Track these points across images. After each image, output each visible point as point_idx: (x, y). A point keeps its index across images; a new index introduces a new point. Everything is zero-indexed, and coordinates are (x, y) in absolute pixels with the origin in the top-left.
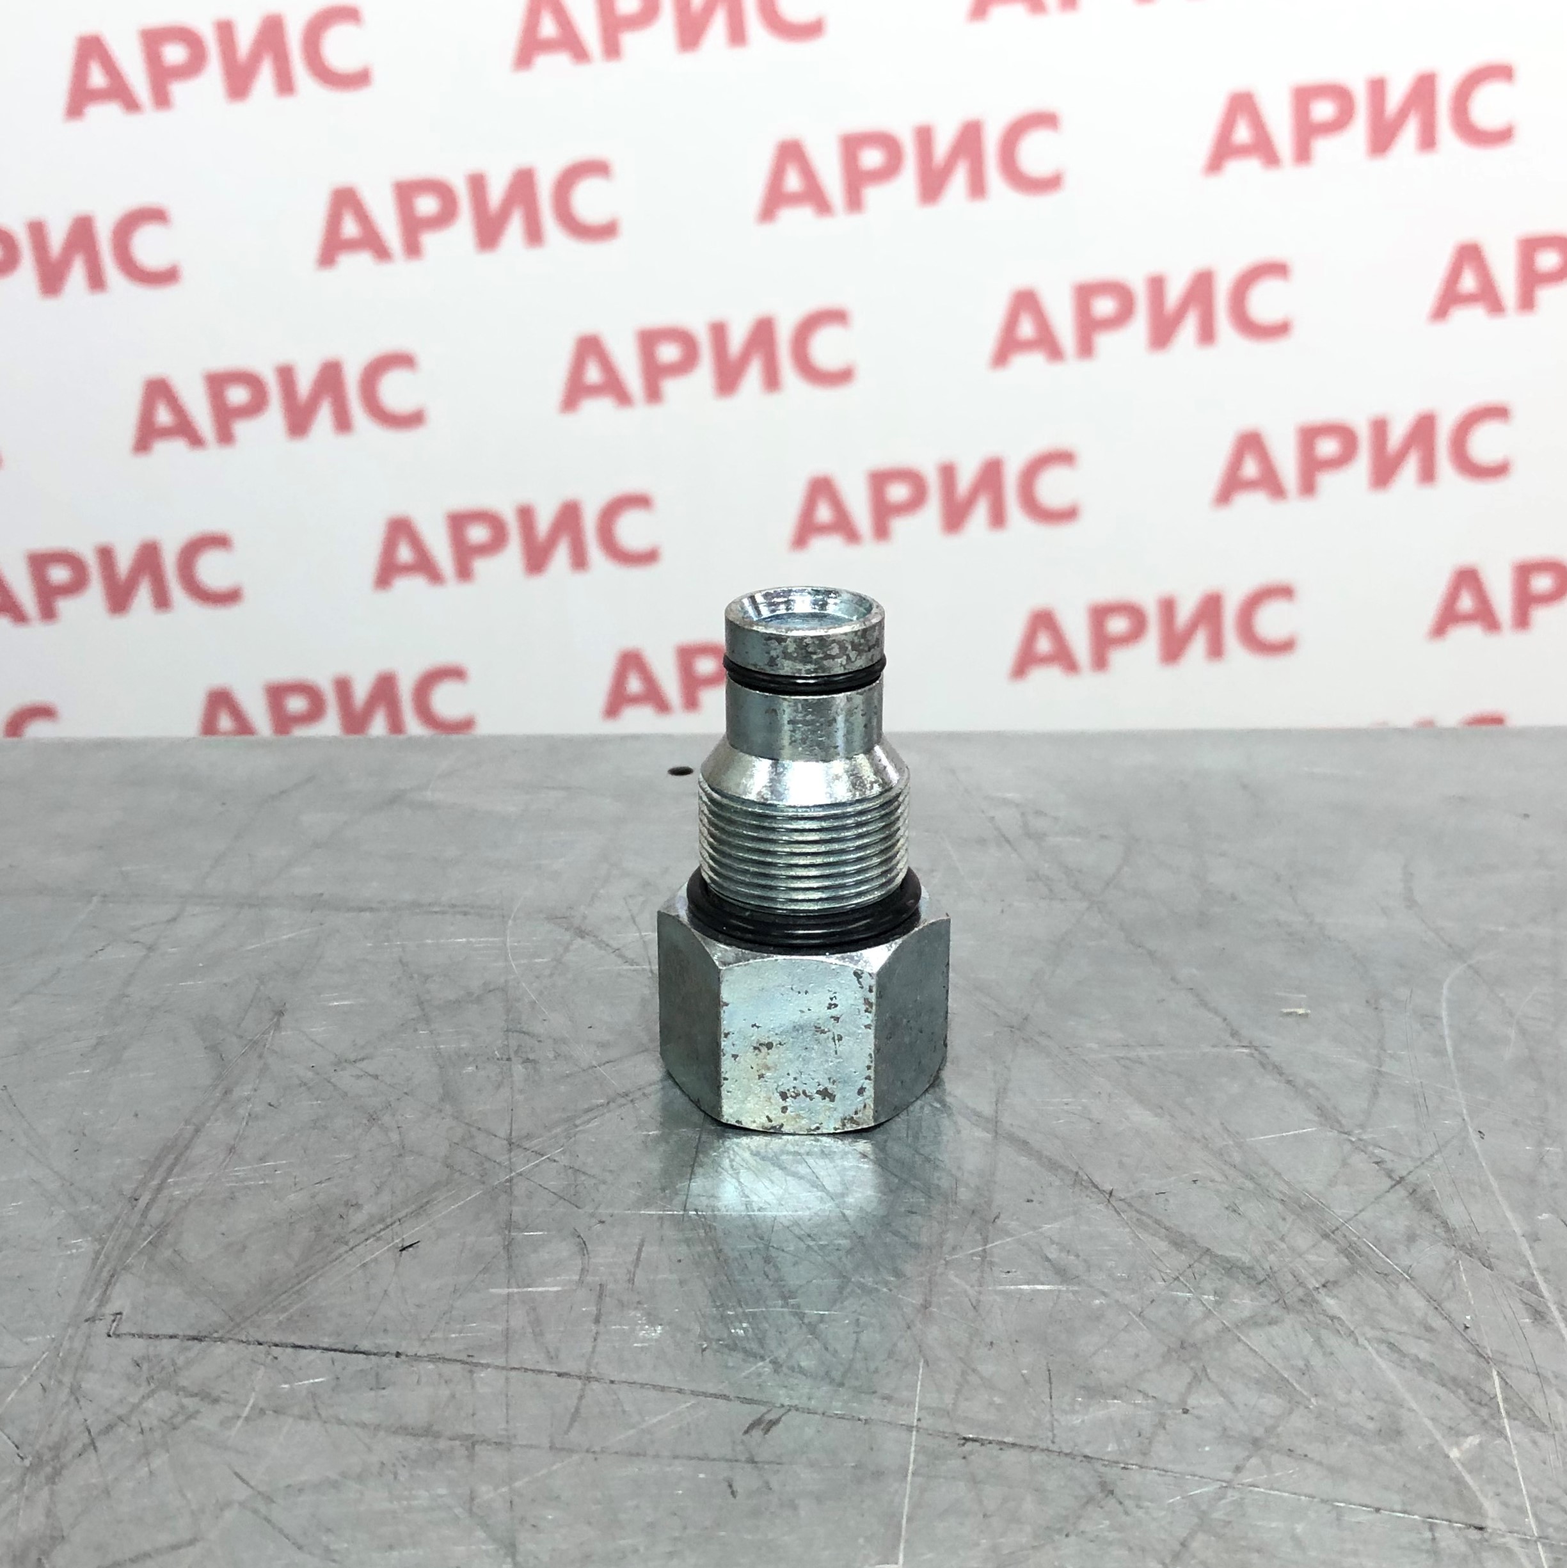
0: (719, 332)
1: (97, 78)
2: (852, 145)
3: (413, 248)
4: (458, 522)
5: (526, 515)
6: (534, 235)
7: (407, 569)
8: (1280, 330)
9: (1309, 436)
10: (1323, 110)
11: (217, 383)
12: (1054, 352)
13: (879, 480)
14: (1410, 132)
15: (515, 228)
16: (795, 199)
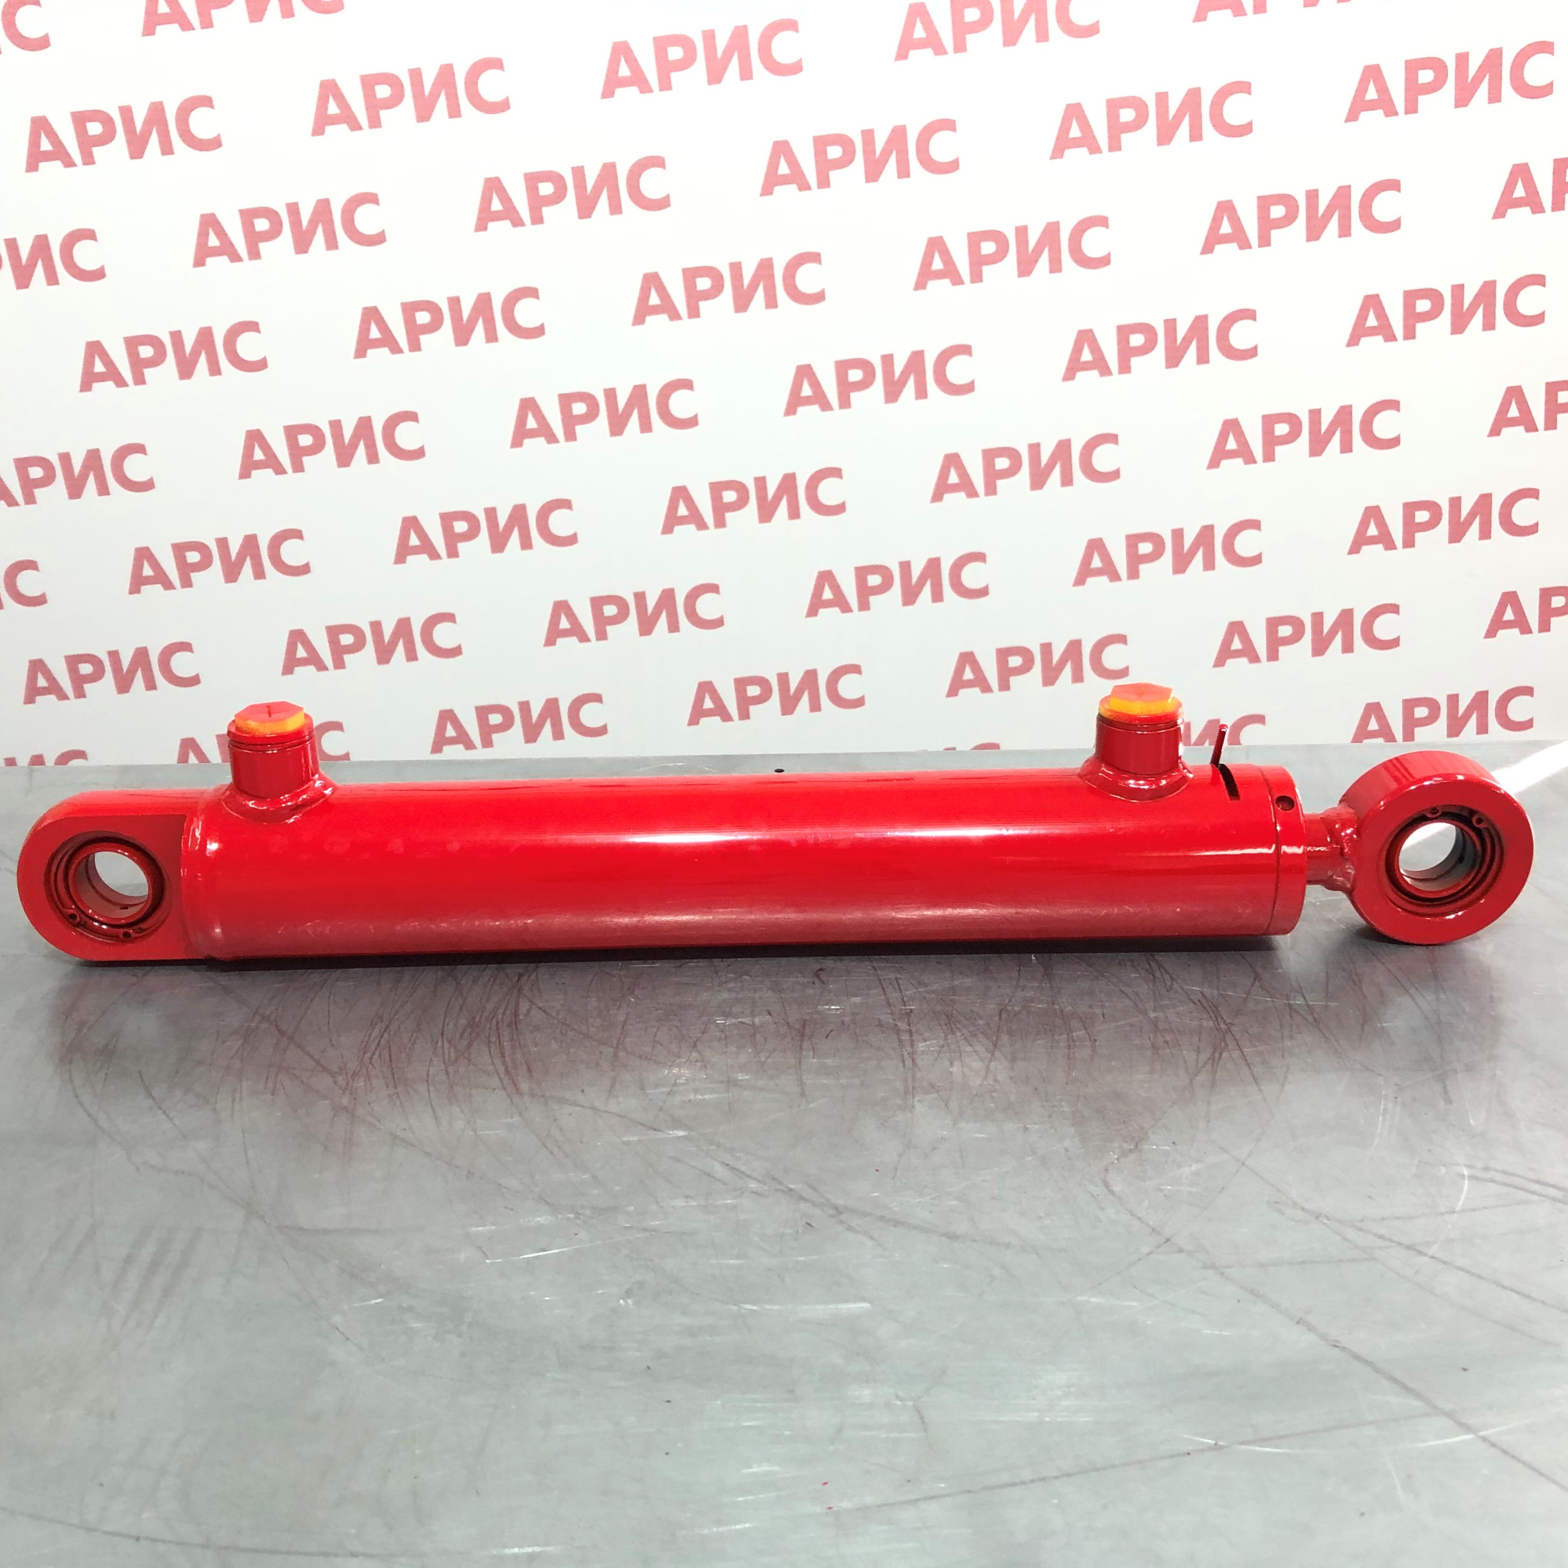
0: (761, 482)
1: (375, 333)
2: (842, 367)
3: (571, 436)
4: (597, 603)
5: (640, 598)
6: (646, 426)
7: (565, 633)
8: (1114, 475)
9: (1133, 541)
10: (1137, 340)
11: (447, 519)
12: (972, 493)
13: (862, 573)
14: (1192, 353)
15: (634, 421)
16: (808, 401)
